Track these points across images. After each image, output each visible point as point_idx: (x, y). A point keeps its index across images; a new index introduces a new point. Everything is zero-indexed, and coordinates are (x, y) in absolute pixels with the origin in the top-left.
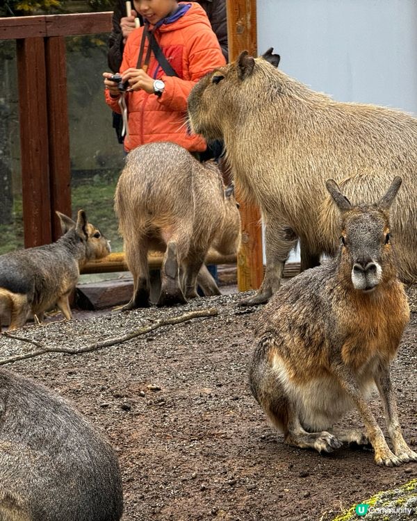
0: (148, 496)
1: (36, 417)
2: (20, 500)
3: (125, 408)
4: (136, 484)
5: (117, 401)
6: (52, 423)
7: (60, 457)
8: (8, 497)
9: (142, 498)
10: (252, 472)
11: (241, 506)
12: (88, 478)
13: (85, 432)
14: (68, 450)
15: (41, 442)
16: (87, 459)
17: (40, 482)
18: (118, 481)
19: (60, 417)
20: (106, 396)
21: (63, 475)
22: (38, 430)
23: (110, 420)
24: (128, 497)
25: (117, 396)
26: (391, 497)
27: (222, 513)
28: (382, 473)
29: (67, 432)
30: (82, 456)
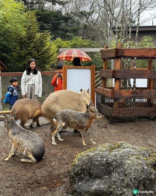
0: (49, 149)
1: (33, 138)
2: (30, 150)
3: (46, 135)
4: (47, 147)
5: (44, 134)
6: (35, 139)
7: (36, 144)
8: (28, 150)
9: (48, 150)
10: (64, 146)
11: (63, 152)
12: (40, 147)
13: (40, 140)
14: (37, 143)
15: (33, 141)
16: (40, 144)
17: (33, 147)
18: (44, 147)
19: (36, 138)
20: (43, 133)
21: (36, 146)
22: (33, 139)
23: (43, 137)
24: (46, 149)
25: (44, 133)
26: (85, 152)
27: (60, 153)
28: (84, 147)
29: (37, 140)
30: (39, 144)
